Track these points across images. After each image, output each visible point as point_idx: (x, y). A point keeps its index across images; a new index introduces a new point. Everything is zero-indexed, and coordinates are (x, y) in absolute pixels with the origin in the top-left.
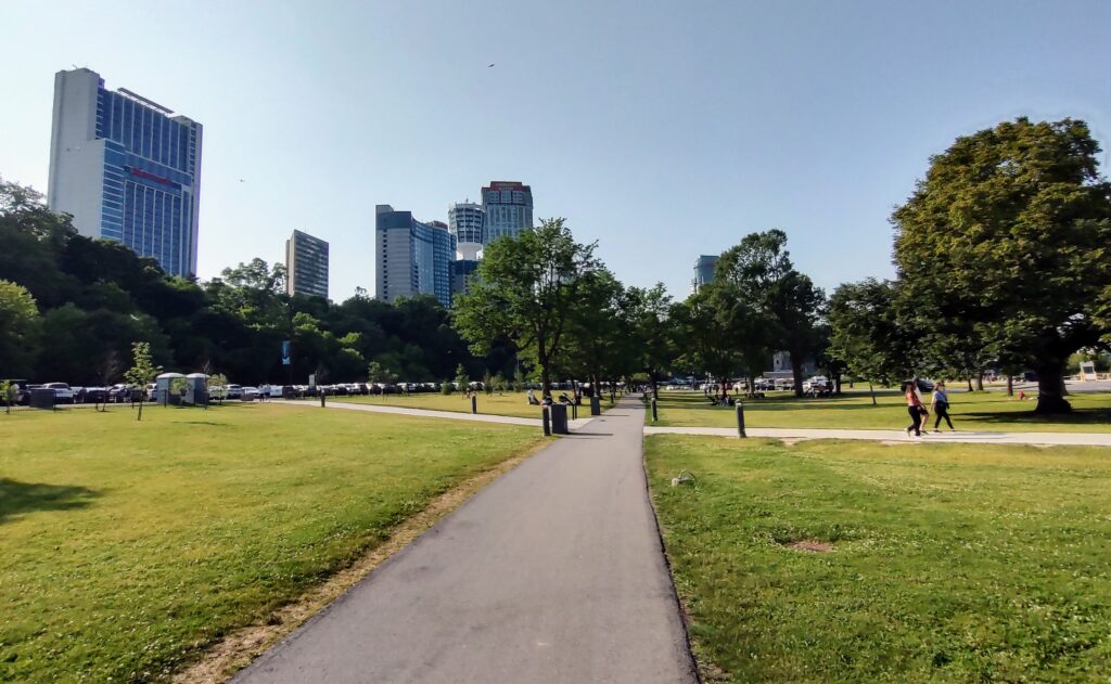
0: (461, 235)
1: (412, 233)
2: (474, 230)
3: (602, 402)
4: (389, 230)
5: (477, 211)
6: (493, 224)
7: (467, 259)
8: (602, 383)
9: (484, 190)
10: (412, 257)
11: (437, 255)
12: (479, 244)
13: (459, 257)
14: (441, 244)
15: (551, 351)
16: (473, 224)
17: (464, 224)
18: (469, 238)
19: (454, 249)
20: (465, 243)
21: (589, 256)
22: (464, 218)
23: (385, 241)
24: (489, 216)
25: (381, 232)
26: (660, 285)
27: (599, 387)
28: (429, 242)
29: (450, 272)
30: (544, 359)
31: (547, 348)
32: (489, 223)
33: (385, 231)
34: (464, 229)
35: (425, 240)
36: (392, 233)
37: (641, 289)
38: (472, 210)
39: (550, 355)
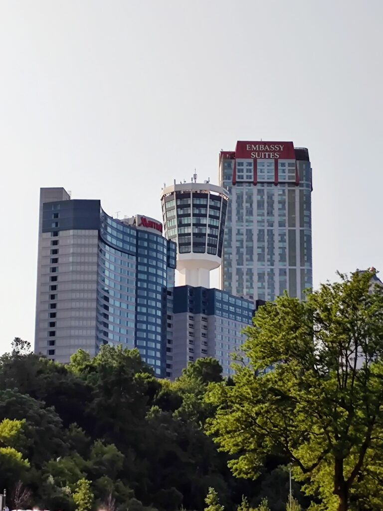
0: (185, 240)
1: (101, 239)
2: (208, 231)
4: (61, 233)
5: (213, 198)
6: (240, 219)
7: (194, 285)
9: (226, 157)
10: (100, 280)
11: (143, 277)
12: (215, 258)
13: (180, 279)
14: (149, 257)
15: (354, 474)
16: (206, 221)
17: (191, 220)
18: (199, 247)
19: (172, 266)
20: (192, 256)
22: (190, 211)
23: (55, 252)
24: (234, 206)
25: (49, 235)
28: (130, 254)
29: (164, 309)
30: (342, 486)
31: (347, 469)
32: (234, 217)
33: (56, 234)
34: (189, 230)
35: (123, 251)
36: (68, 237)
38: (205, 196)
39: (351, 479)
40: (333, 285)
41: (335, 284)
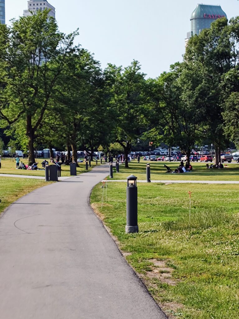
3: (78, 169)
8: (79, 152)
15: (37, 124)
21: (71, 43)
26: (135, 63)
27: (76, 156)
30: (30, 130)
31: (34, 122)
37: (118, 66)
39: (36, 127)
40: (27, 17)
41: (28, 16)
